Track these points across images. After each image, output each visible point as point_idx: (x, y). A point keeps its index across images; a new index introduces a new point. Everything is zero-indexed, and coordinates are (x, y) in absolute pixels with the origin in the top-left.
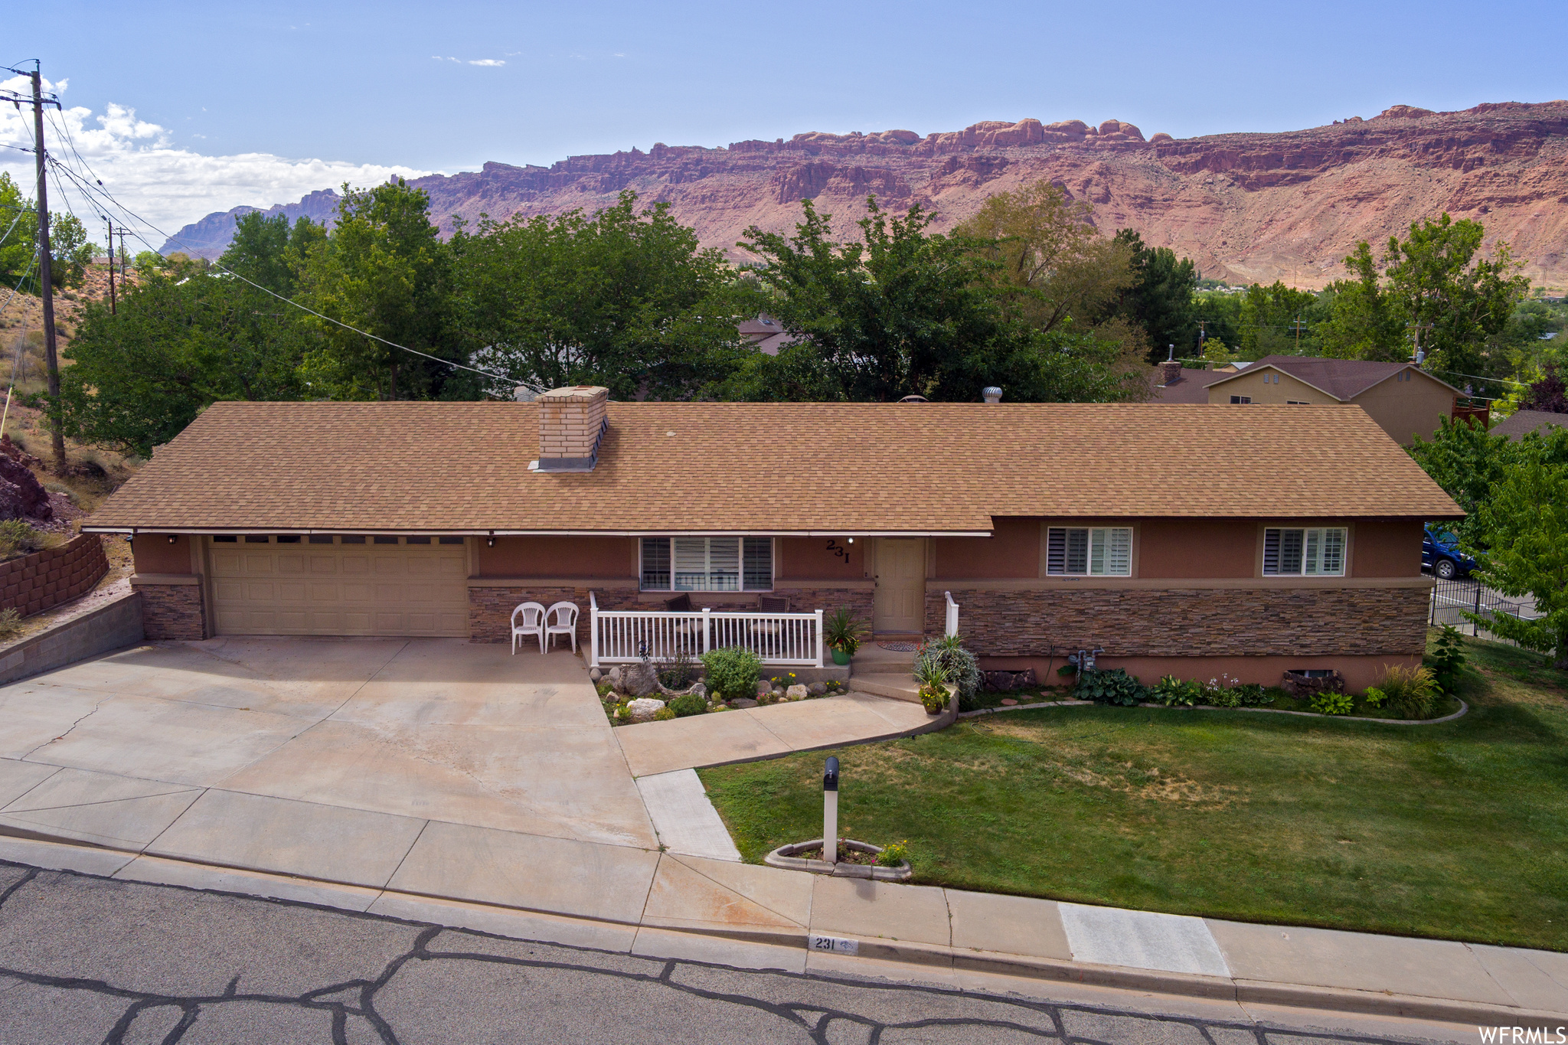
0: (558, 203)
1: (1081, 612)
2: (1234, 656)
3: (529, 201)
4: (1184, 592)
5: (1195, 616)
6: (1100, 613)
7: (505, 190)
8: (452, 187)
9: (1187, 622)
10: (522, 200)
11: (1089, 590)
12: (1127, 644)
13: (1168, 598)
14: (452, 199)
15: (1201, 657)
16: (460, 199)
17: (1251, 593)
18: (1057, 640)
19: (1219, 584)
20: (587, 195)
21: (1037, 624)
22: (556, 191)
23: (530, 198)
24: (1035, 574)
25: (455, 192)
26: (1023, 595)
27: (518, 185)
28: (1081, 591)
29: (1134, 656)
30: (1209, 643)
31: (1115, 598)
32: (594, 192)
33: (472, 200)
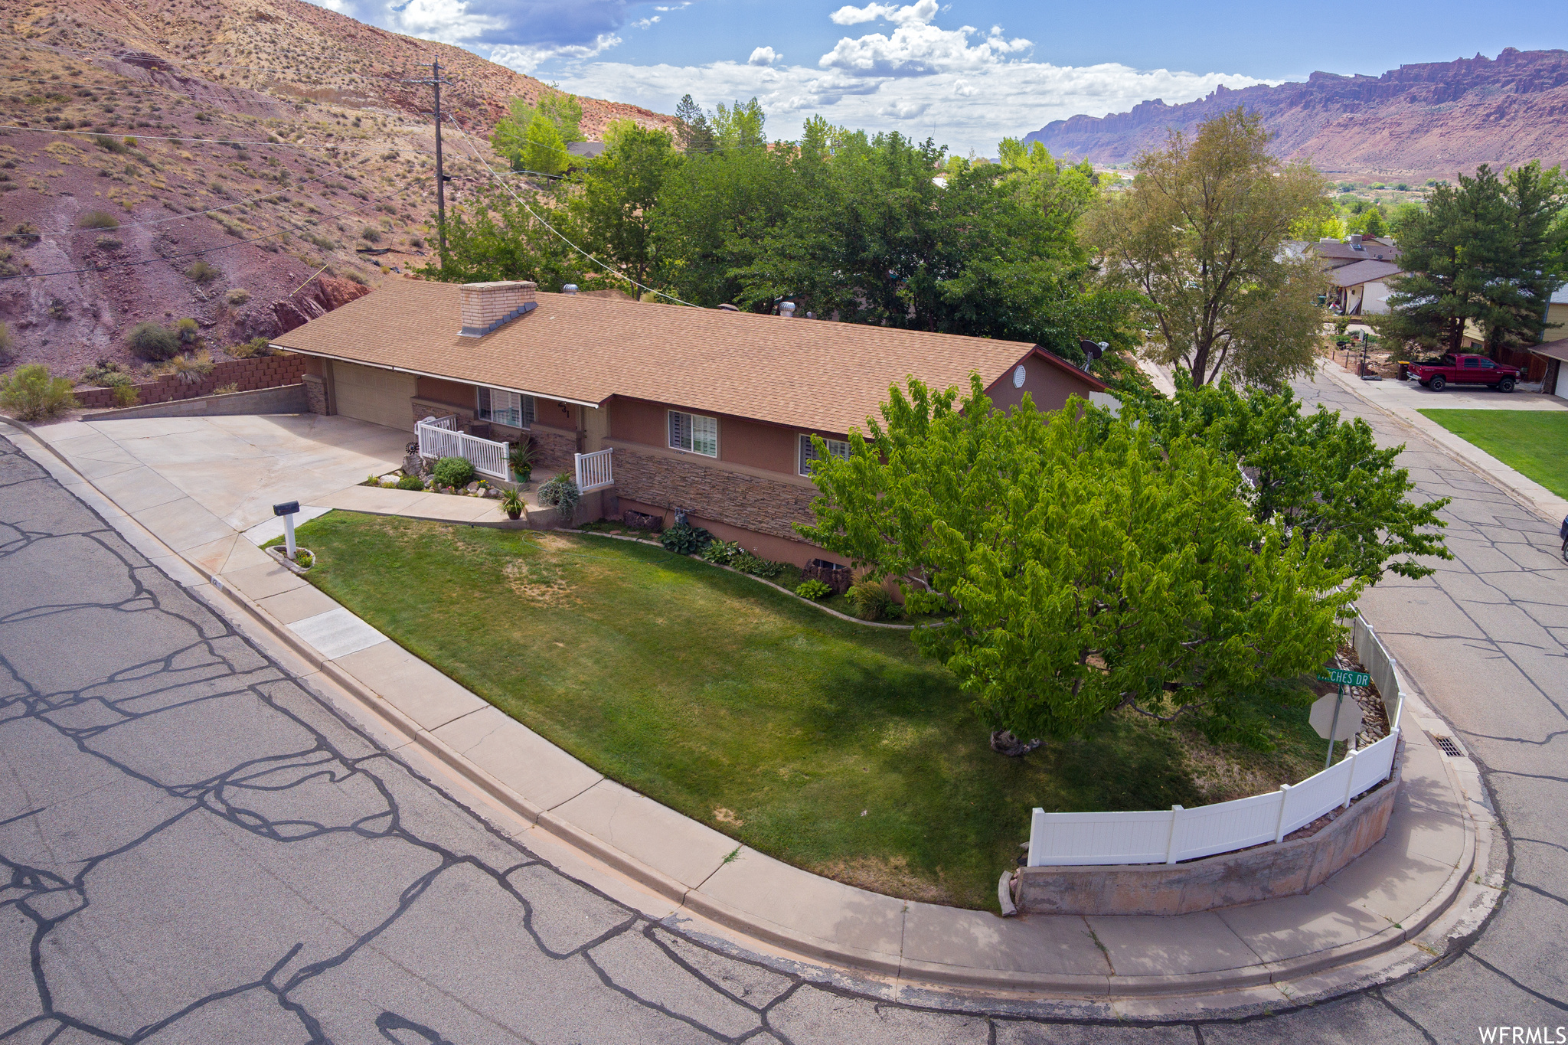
0: (1381, 115)
1: (684, 479)
2: (776, 536)
3: (1352, 112)
4: (742, 476)
5: (751, 497)
6: (694, 482)
7: (1328, 101)
8: (1275, 97)
9: (745, 501)
10: (1345, 111)
11: (688, 463)
12: (712, 510)
13: (731, 479)
14: (1273, 109)
15: (756, 532)
16: (1281, 109)
17: (785, 487)
18: (672, 498)
19: (765, 475)
20: (1416, 107)
21: (660, 483)
22: (1382, 102)
23: (1353, 109)
24: (662, 445)
25: (1279, 102)
26: (651, 458)
27: (1343, 96)
28: (684, 463)
29: (715, 521)
30: (761, 522)
31: (701, 472)
32: (1424, 103)
33: (1293, 111)
